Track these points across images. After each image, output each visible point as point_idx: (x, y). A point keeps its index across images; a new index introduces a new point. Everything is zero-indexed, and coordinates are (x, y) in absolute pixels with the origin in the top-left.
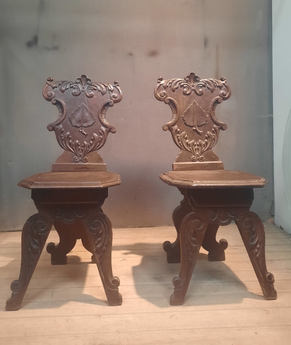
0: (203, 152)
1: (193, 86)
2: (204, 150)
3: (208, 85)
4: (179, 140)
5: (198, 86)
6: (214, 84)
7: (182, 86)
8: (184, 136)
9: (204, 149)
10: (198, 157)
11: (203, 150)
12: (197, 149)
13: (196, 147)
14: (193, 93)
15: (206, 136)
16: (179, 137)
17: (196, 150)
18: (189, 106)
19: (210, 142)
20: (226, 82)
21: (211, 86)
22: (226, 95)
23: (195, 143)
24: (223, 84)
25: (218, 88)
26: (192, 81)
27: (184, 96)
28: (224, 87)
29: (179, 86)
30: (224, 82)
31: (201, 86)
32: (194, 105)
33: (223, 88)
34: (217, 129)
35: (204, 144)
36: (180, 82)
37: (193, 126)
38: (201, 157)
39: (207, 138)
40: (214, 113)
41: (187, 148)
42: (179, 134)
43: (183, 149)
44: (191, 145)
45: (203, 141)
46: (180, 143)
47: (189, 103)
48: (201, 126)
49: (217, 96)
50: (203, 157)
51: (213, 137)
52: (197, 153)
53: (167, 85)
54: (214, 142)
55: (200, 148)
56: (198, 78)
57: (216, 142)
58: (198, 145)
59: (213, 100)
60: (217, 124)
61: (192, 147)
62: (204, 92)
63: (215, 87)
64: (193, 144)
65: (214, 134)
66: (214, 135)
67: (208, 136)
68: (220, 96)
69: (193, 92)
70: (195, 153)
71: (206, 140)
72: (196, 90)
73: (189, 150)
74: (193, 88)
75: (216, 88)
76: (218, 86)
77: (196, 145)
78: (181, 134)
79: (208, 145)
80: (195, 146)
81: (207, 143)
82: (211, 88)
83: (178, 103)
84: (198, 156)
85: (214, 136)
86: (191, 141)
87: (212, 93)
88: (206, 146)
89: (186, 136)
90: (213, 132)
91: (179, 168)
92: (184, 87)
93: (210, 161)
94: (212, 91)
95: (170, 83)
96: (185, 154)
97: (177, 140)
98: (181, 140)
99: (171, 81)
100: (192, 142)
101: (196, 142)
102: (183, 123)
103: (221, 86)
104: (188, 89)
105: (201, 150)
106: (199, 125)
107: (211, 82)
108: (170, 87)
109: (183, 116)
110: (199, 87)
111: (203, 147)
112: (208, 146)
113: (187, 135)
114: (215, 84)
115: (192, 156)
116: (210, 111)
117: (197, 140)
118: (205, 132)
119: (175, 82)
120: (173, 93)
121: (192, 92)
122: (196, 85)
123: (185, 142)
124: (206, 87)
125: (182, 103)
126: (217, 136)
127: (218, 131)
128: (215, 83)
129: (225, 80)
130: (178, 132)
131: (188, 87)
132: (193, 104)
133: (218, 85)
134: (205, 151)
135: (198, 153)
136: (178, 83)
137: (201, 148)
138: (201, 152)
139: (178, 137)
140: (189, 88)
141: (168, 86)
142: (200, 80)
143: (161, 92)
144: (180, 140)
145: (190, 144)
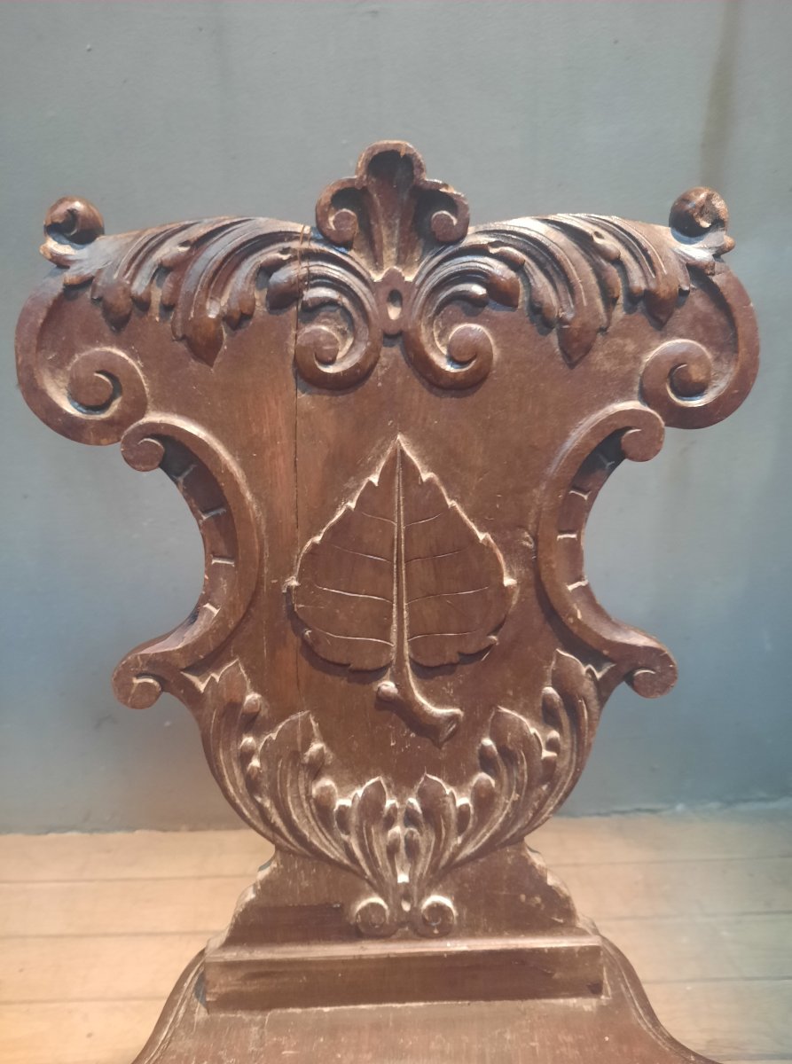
0: (453, 866)
1: (395, 297)
2: (454, 855)
3: (539, 280)
4: (252, 785)
5: (444, 295)
6: (599, 272)
7: (284, 299)
8: (296, 756)
9: (460, 848)
10: (406, 907)
11: (447, 855)
12: (403, 844)
13: (397, 830)
14: (396, 363)
15: (487, 742)
16: (255, 763)
17: (392, 850)
18: (347, 494)
19: (515, 796)
20: (719, 253)
21: (571, 289)
22: (699, 390)
23: (390, 803)
24: (696, 271)
25: (640, 318)
26: (388, 236)
27: (305, 399)
28: (699, 302)
29: (259, 296)
30: (699, 252)
31: (478, 290)
32: (398, 481)
33: (682, 315)
34: (588, 687)
35: (463, 813)
36: (272, 254)
37: (378, 673)
38: (428, 901)
39: (487, 763)
40: (574, 550)
41: (318, 839)
42: (258, 735)
43: (290, 852)
44: (354, 819)
45: (458, 780)
46: (260, 807)
47: (346, 464)
48: (448, 669)
49: (624, 394)
50: (447, 902)
51: (546, 754)
52: (403, 878)
53: (139, 286)
54: (552, 788)
55: (425, 839)
56: (451, 203)
57: (567, 795)
58: (410, 819)
59: (579, 433)
60: (591, 651)
61: (360, 837)
62: (496, 353)
63: (610, 301)
64: (371, 808)
65: (558, 726)
66: (554, 734)
67: (503, 749)
68: (645, 397)
69: (391, 355)
70: (387, 875)
71: (482, 776)
72: (424, 338)
73: (335, 853)
74: (394, 313)
75: (619, 313)
76: (633, 298)
77: (401, 815)
78: (271, 728)
79: (499, 817)
80: (390, 822)
81: (484, 800)
82: (570, 316)
83: (244, 465)
84: (407, 897)
85: (552, 745)
86: (361, 783)
87: (572, 366)
88: (481, 822)
89: (316, 746)
90: (548, 716)
91: (252, 987)
92: (314, 310)
93: (498, 932)
94: (576, 347)
95: (163, 269)
96: (306, 884)
97: (240, 782)
98: (274, 785)
99: (171, 250)
100: (360, 792)
101: (397, 793)
102: (294, 641)
103: (663, 290)
104: (344, 326)
105: (438, 853)
106: (432, 663)
107: (577, 254)
108: (168, 308)
109: (293, 582)
110: (450, 310)
111: (453, 826)
112: (496, 827)
113: (326, 738)
114: (613, 271)
115: (357, 894)
116: (536, 539)
117: (404, 778)
118: (480, 714)
119: (218, 250)
120: (194, 366)
121: (383, 360)
122: (426, 289)
123: (309, 797)
124: (523, 298)
125: (282, 464)
126: (581, 748)
127: (594, 703)
128: (617, 261)
129: (718, 223)
130: (252, 723)
131: (345, 300)
132: (387, 476)
133: (638, 282)
134: (472, 859)
135: (411, 876)
136: (248, 267)
137: (433, 839)
138: (434, 868)
139: (246, 756)
140: (352, 314)
141: (142, 304)
142: (464, 236)
143: (77, 358)
144: (266, 785)
145: (343, 810)
